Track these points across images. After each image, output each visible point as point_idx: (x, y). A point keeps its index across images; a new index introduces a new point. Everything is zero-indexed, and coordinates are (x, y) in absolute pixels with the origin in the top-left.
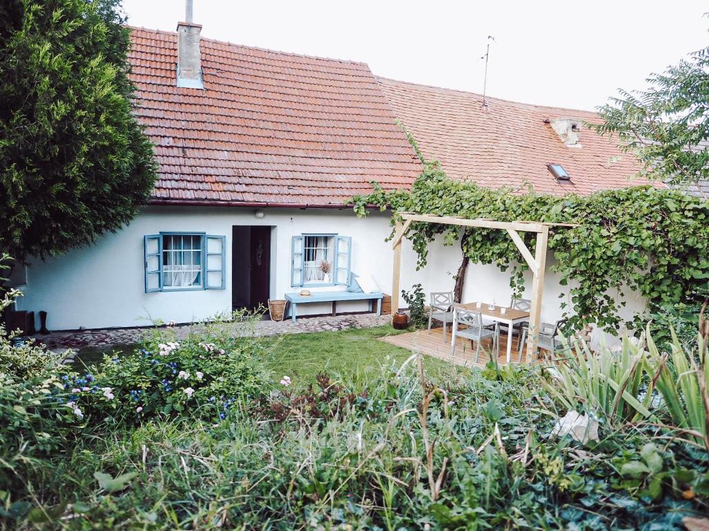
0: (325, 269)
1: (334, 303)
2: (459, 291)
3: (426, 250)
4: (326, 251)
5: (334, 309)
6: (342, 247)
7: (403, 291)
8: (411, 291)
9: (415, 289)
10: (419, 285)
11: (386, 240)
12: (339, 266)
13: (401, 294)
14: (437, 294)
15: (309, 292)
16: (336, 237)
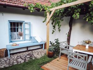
0: (21, 35)
1: (27, 47)
2: (69, 40)
3: (60, 25)
4: (21, 28)
5: (27, 49)
6: (27, 26)
7: (50, 42)
8: (54, 42)
9: (56, 41)
10: (57, 39)
11: (43, 22)
12: (26, 33)
13: (50, 43)
14: (62, 42)
15: (16, 44)
16: (24, 23)
